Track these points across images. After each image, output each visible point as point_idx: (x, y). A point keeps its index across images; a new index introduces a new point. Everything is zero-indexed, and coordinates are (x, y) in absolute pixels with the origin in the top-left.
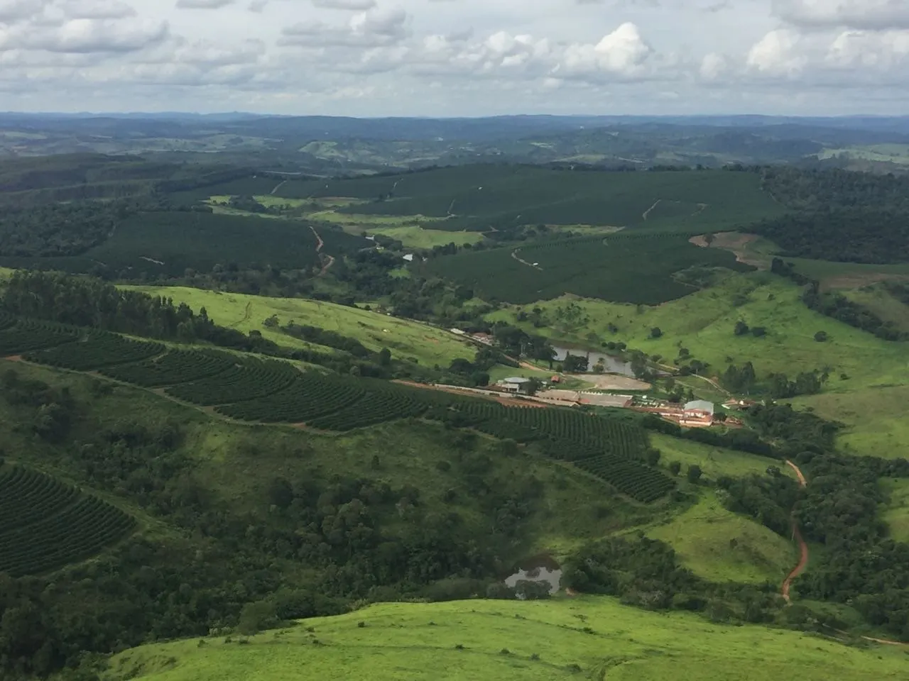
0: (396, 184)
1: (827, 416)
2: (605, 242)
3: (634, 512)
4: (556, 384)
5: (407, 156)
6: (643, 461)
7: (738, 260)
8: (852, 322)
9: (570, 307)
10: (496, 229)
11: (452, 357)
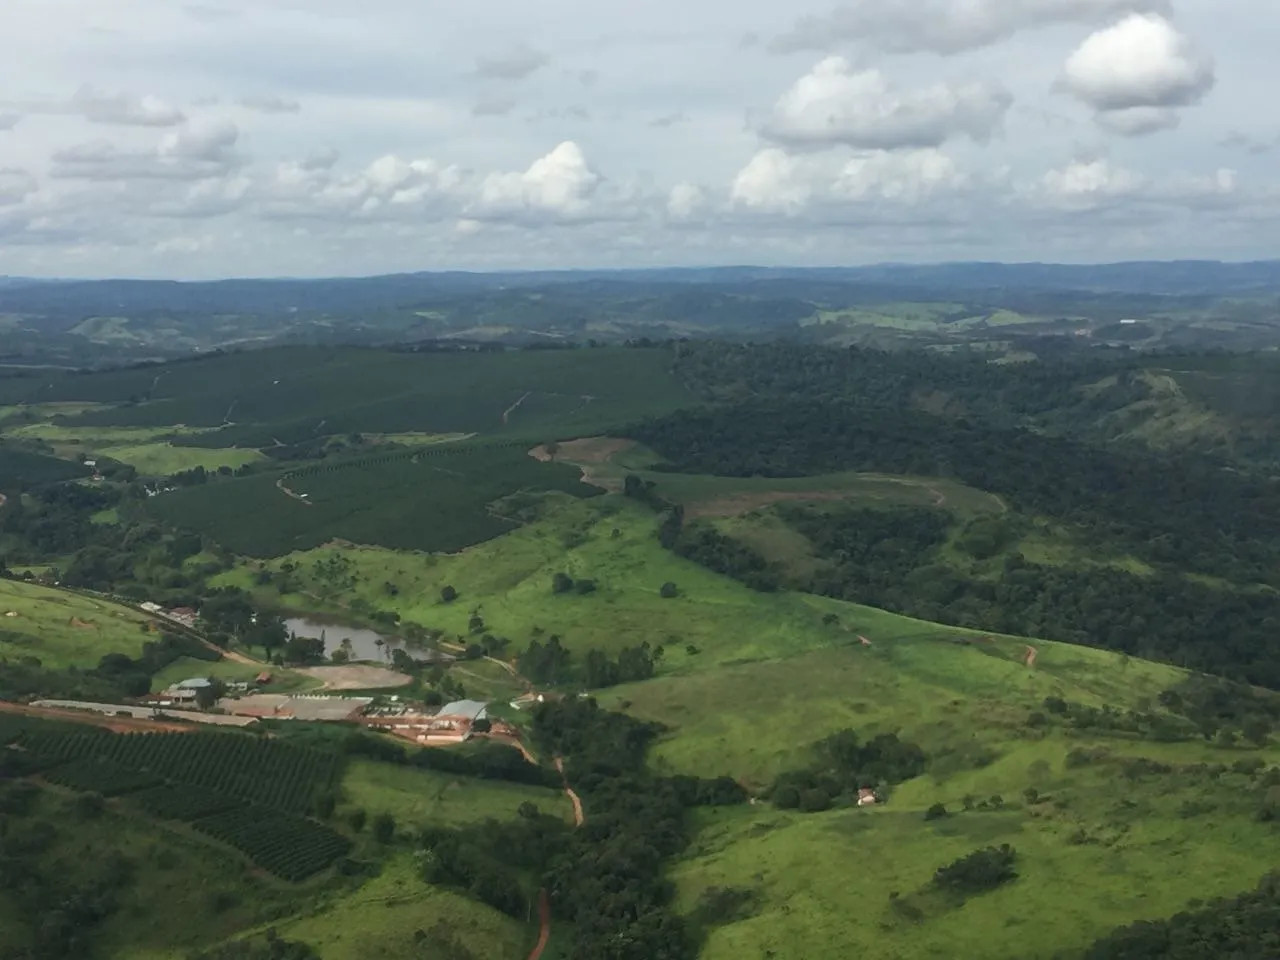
0: (157, 378)
1: (644, 715)
2: (414, 460)
3: (272, 899)
4: (263, 686)
5: (230, 335)
6: (309, 812)
7: (583, 479)
8: (717, 567)
9: (335, 560)
10: (283, 443)
11: (105, 650)
